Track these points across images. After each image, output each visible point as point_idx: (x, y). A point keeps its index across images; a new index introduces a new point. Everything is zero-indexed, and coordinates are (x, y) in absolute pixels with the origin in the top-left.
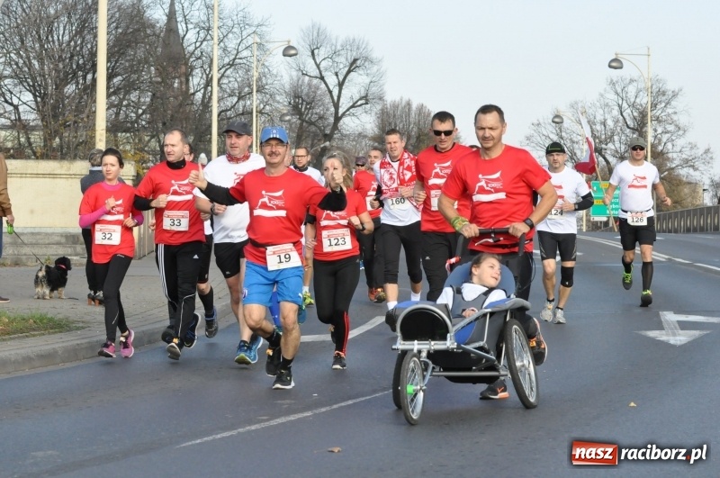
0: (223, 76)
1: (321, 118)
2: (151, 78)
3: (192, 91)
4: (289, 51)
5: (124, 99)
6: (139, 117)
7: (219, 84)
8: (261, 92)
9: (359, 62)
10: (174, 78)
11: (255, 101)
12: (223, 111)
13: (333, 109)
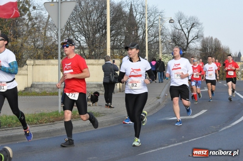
0: (149, 30)
1: (182, 43)
2: (125, 31)
3: (139, 35)
4: (171, 21)
5: (116, 38)
6: (121, 44)
7: (148, 33)
8: (162, 35)
9: (195, 24)
10: (132, 31)
11: (160, 38)
12: (149, 42)
13: (186, 40)
